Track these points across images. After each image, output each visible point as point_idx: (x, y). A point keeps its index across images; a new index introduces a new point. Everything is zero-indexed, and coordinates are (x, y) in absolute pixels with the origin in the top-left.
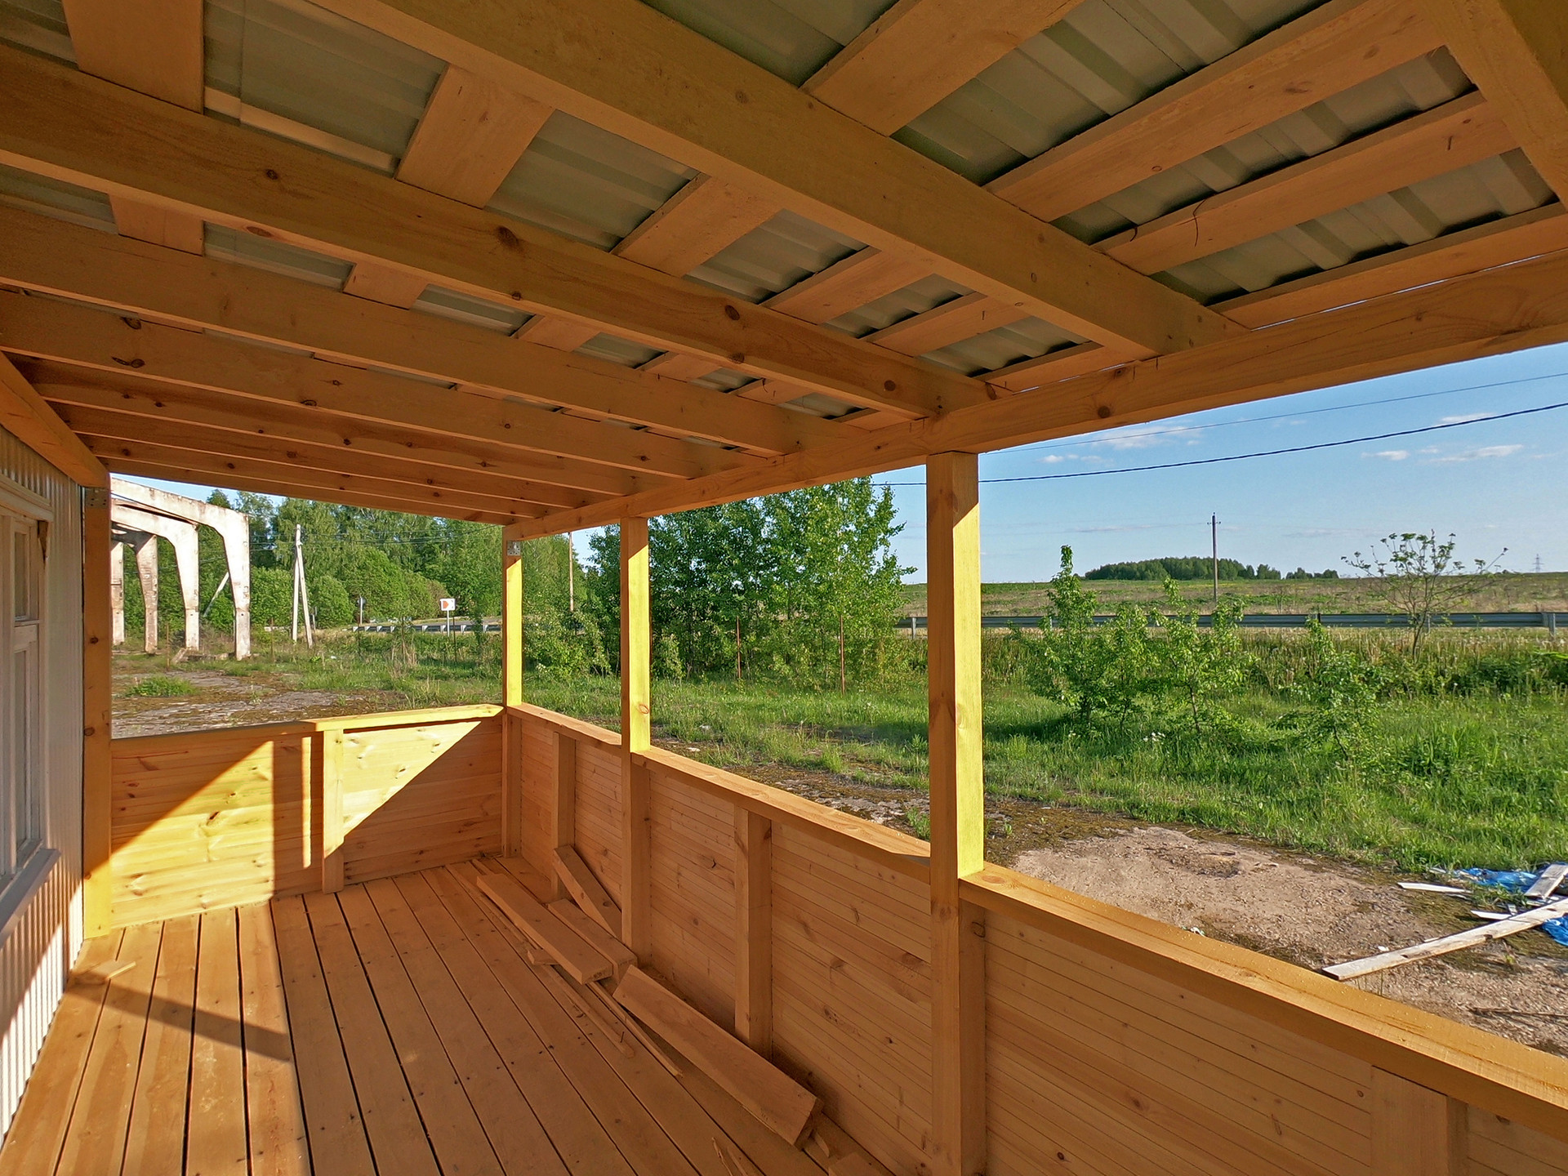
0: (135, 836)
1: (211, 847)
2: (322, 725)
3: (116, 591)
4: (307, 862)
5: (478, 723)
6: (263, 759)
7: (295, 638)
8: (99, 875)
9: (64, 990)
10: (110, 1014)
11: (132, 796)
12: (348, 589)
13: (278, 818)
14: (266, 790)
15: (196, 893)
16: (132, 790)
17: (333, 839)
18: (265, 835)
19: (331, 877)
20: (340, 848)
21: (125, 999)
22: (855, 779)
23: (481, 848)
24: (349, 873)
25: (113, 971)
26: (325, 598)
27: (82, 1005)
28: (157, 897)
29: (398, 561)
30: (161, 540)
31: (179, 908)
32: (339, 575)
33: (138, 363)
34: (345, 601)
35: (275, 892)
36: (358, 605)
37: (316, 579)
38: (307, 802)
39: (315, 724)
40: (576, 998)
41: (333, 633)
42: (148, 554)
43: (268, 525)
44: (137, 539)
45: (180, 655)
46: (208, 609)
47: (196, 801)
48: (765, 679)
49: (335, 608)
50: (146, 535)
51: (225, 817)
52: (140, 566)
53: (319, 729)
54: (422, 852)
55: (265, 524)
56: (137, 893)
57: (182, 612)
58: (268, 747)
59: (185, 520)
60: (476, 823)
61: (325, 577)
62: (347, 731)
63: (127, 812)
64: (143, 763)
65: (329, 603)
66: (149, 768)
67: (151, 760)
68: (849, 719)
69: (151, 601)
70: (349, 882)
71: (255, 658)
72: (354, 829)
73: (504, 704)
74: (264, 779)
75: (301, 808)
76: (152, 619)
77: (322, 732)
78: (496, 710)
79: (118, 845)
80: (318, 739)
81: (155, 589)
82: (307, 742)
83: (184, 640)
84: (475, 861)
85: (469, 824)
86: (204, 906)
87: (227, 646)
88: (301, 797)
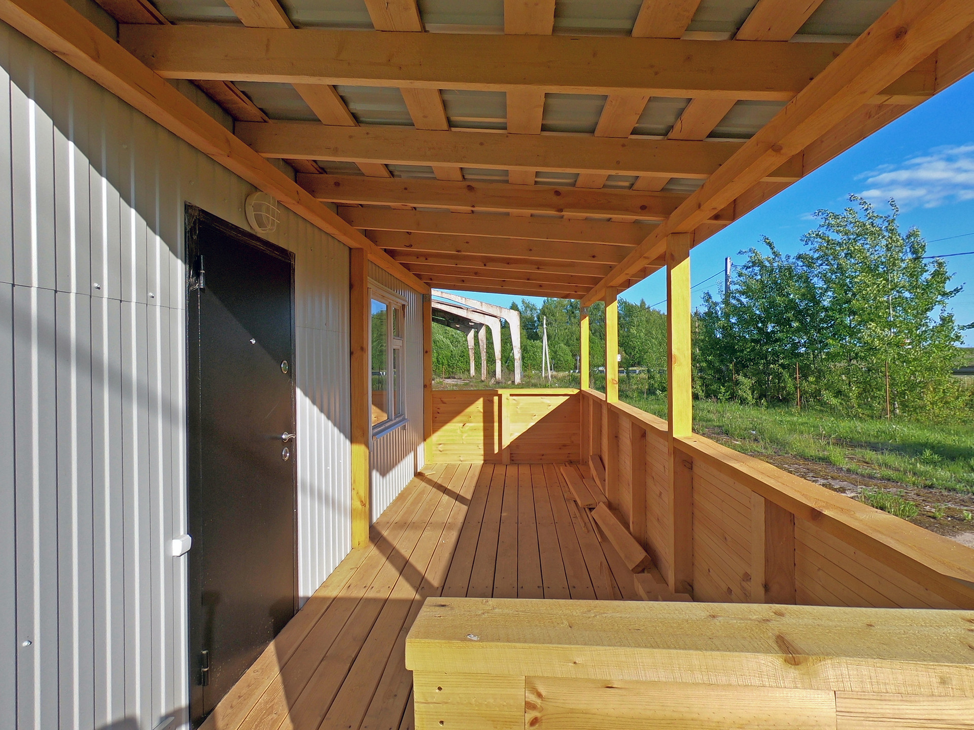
0: (439, 428)
1: (463, 437)
2: (500, 391)
3: (472, 351)
4: (496, 451)
5: (568, 397)
6: (479, 405)
7: (543, 376)
8: (428, 440)
9: (414, 476)
10: (423, 484)
11: (438, 413)
12: (571, 351)
13: (485, 429)
14: (480, 417)
15: (459, 455)
16: (439, 411)
17: (506, 442)
18: (480, 437)
19: (506, 458)
20: (508, 446)
21: (429, 482)
22: (849, 470)
23: (570, 458)
24: (513, 458)
25: (427, 473)
26: (560, 356)
27: (417, 480)
28: (446, 454)
29: (598, 336)
30: (488, 327)
31: (452, 460)
32: (567, 344)
33: (411, 246)
34: (570, 358)
35: (485, 460)
36: (576, 360)
37: (556, 346)
38: (496, 425)
39: (497, 391)
40: (576, 511)
41: (561, 374)
42: (482, 333)
43: (536, 319)
44: (478, 327)
45: (493, 381)
46: (508, 362)
47: (458, 418)
48: (818, 408)
49: (565, 362)
50: (482, 325)
51: (468, 426)
52: (479, 340)
53: (499, 393)
54: (543, 455)
55: (534, 318)
56: (440, 451)
57: (494, 362)
58: (481, 400)
59: (495, 317)
60: (568, 446)
61: (560, 345)
62: (511, 395)
63: (437, 419)
64: (442, 401)
65: (562, 359)
66: (444, 403)
67: (444, 400)
68: (877, 437)
69: (484, 356)
70: (512, 462)
71: (523, 384)
72: (516, 439)
73: (580, 389)
74: (481, 412)
75: (493, 427)
76: (484, 364)
77: (501, 394)
78: (576, 391)
79: (434, 431)
80: (500, 396)
81: (485, 350)
82: (496, 399)
83: (495, 374)
84: (567, 464)
85: (564, 446)
86: (461, 461)
87: (512, 379)
88: (493, 422)
